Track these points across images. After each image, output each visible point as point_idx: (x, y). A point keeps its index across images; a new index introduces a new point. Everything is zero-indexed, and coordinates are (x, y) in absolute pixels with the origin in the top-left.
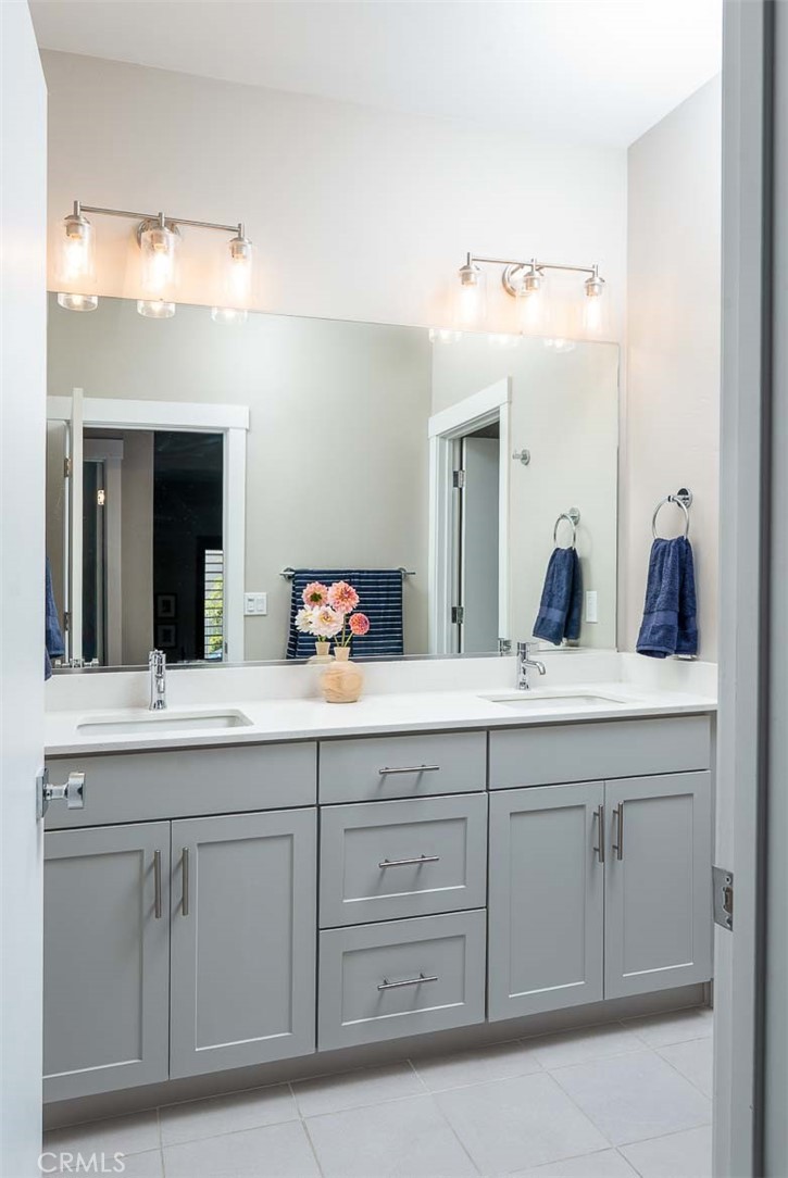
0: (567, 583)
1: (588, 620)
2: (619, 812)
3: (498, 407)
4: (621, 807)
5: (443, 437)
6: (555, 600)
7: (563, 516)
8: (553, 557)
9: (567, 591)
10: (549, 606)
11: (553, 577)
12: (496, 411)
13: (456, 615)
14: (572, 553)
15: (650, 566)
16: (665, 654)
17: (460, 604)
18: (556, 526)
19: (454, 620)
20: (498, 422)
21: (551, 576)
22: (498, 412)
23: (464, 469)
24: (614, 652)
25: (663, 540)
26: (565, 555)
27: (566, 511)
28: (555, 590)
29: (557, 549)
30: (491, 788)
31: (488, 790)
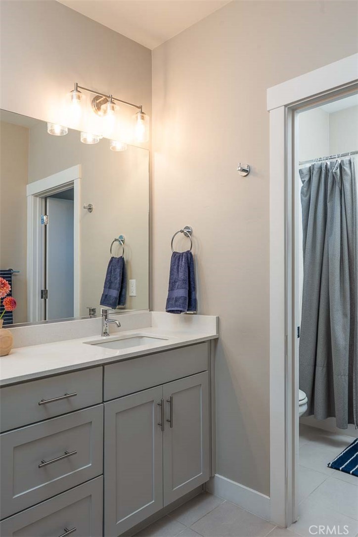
0: (120, 276)
1: (130, 295)
2: (170, 401)
3: (73, 180)
4: (171, 398)
5: (36, 195)
6: (113, 285)
7: (116, 240)
8: (111, 261)
9: (120, 280)
10: (110, 288)
11: (111, 272)
12: (72, 183)
13: (44, 294)
14: (122, 259)
15: (171, 266)
16: (180, 312)
17: (45, 288)
18: (112, 245)
19: (42, 298)
20: (73, 189)
21: (109, 272)
22: (73, 183)
23: (48, 214)
24: (148, 311)
25: (177, 253)
26: (118, 261)
27: (117, 238)
28: (112, 279)
29: (113, 258)
30: (105, 401)
31: (103, 402)
